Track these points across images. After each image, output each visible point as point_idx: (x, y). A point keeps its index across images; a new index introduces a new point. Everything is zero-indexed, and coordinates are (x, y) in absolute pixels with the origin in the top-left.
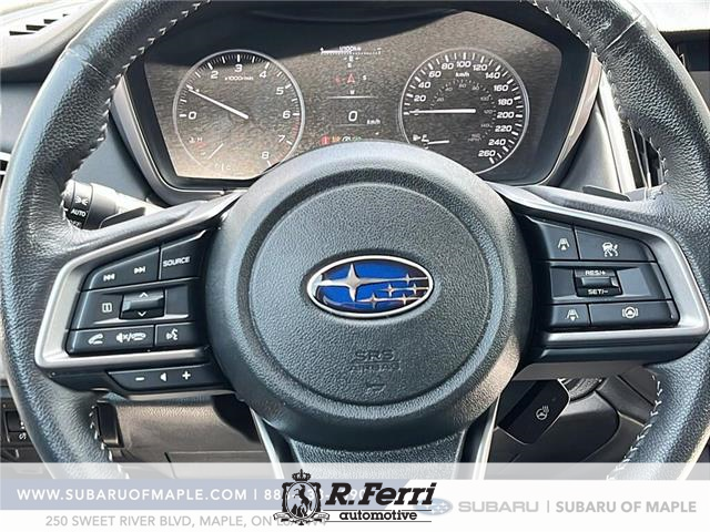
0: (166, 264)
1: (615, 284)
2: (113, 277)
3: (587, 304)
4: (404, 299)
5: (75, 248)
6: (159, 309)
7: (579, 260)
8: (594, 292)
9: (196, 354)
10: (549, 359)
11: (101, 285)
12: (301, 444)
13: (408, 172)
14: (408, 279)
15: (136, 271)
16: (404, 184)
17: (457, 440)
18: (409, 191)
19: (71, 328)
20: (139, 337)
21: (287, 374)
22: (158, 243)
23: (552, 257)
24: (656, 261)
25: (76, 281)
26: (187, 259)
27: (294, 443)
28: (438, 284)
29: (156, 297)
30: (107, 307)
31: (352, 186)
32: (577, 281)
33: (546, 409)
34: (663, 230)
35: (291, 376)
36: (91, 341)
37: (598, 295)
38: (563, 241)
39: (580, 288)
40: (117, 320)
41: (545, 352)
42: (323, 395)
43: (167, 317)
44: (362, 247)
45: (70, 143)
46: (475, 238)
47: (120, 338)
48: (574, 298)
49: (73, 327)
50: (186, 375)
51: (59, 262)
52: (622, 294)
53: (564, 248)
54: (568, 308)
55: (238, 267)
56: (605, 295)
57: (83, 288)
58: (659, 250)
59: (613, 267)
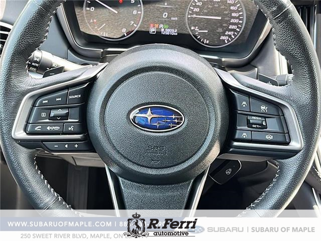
0: (70, 97)
1: (264, 124)
2: (47, 101)
3: (251, 131)
4: (171, 125)
5: (31, 87)
6: (66, 117)
7: (250, 112)
8: (255, 126)
9: (81, 137)
10: (233, 152)
11: (41, 105)
12: (123, 179)
13: (178, 68)
14: (174, 117)
15: (57, 99)
16: (176, 73)
17: (189, 184)
18: (178, 77)
19: (27, 122)
20: (57, 128)
21: (118, 152)
22: (67, 87)
23: (239, 109)
24: (283, 116)
25: (31, 103)
26: (80, 96)
27: (120, 179)
28: (186, 120)
29: (65, 112)
30: (44, 115)
31: (153, 73)
32: (248, 121)
33: (230, 170)
34: (288, 102)
35: (120, 153)
36: (36, 129)
37: (257, 128)
38: (244, 103)
39: (249, 124)
40: (48, 120)
41: (231, 150)
42: (133, 162)
43: (69, 120)
44: (155, 101)
45: (30, 41)
46: (205, 100)
47: (48, 128)
48: (246, 128)
49: (29, 122)
50: (76, 146)
51: (24, 94)
52: (267, 128)
53: (244, 106)
54: (243, 132)
55: (101, 104)
56: (259, 128)
57: (34, 105)
58: (285, 111)
59: (265, 116)
